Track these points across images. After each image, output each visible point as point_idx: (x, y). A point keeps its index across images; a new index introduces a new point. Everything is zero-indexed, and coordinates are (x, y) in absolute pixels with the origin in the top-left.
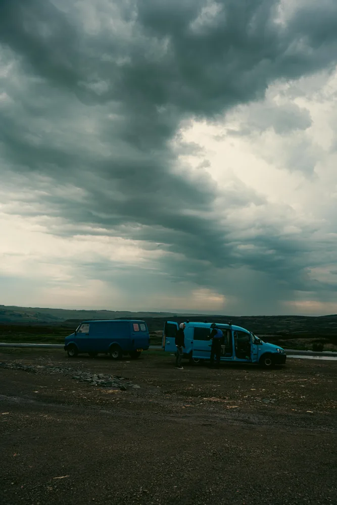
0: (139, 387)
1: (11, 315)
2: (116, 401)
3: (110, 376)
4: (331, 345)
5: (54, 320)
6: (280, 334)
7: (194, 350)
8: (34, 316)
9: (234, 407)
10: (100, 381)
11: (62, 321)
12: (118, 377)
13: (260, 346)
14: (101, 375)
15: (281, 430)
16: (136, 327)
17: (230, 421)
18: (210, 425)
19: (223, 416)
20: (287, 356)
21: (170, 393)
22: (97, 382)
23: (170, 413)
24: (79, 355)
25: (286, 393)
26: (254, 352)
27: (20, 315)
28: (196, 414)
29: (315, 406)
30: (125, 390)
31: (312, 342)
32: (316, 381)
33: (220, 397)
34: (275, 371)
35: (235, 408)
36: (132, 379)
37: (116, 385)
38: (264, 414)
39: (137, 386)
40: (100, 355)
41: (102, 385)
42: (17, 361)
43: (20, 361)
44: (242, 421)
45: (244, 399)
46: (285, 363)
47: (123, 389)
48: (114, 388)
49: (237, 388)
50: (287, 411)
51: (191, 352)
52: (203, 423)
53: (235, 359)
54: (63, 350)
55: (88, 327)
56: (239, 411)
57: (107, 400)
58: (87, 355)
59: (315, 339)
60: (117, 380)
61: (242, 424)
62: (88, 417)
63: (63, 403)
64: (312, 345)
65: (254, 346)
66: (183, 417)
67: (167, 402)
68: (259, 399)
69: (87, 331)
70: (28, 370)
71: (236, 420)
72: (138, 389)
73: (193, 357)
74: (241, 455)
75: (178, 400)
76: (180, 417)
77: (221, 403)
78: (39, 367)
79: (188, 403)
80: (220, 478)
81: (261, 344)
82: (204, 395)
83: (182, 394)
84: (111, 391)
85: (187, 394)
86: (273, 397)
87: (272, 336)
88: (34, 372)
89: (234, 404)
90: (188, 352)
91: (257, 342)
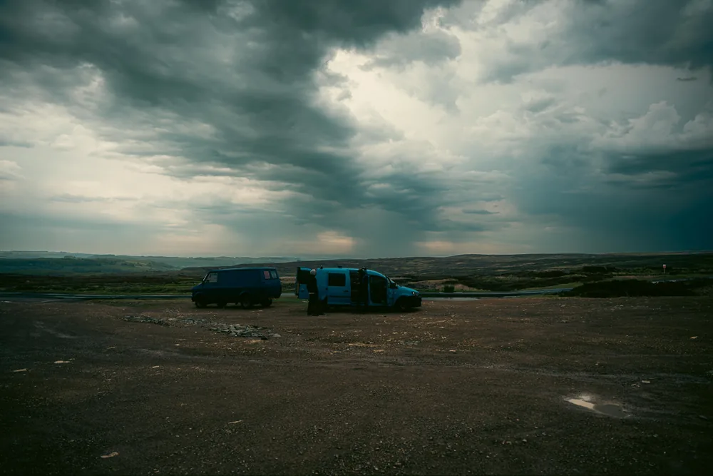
0: (279, 336)
1: (122, 265)
2: (262, 351)
3: (247, 327)
4: (460, 285)
5: (169, 269)
6: (409, 276)
7: (331, 296)
8: (147, 265)
9: (380, 351)
10: (238, 331)
11: (179, 270)
12: (256, 327)
13: (395, 290)
14: (238, 325)
15: (430, 370)
16: (267, 274)
17: (379, 364)
18: (361, 369)
19: (372, 360)
20: (423, 299)
21: (313, 340)
22: (236, 333)
23: (319, 359)
24: (208, 305)
25: (427, 335)
26: (390, 296)
27: (132, 265)
28: (345, 360)
29: (456, 345)
30: (265, 339)
31: (443, 283)
32: (453, 322)
33: (364, 342)
34: (411, 314)
35: (382, 352)
36: (270, 329)
37: (256, 335)
38: (410, 355)
39: (277, 335)
40: (229, 304)
41: (242, 335)
42: (144, 314)
43: (148, 314)
44: (390, 363)
45: (387, 343)
46: (420, 305)
47: (264, 339)
48: (255, 338)
49: (379, 333)
50: (431, 351)
51: (326, 298)
52: (354, 367)
53: (371, 303)
54: (190, 301)
55: (216, 277)
56: (386, 355)
57: (253, 350)
58: (215, 305)
59: (445, 280)
60: (255, 330)
61: (392, 367)
62: (240, 367)
63: (209, 354)
64: (443, 286)
65: (391, 290)
66: (334, 363)
67: (314, 350)
68: (402, 342)
69: (215, 281)
70: (160, 323)
71: (385, 363)
72: (280, 338)
73: (328, 303)
74: (399, 393)
75: (324, 346)
76: (331, 363)
77: (367, 348)
78: (171, 319)
79: (334, 349)
80: (386, 414)
81: (397, 288)
82: (347, 341)
83: (325, 340)
84: (254, 341)
85: (330, 341)
86: (415, 340)
87: (401, 278)
88: (167, 325)
89: (380, 348)
90: (323, 298)
91: (393, 286)
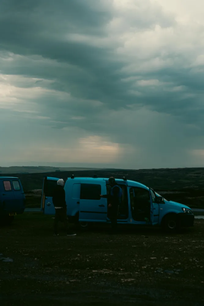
0: (11, 260)
6: (187, 190)
7: (81, 212)
9: (129, 280)
13: (161, 205)
16: (7, 185)
17: (125, 297)
19: (117, 292)
21: (51, 266)
23: (50, 290)
25: (194, 261)
26: (155, 212)
28: (83, 291)
35: (132, 282)
36: (2, 251)
45: (142, 270)
46: (192, 225)
49: (134, 257)
50: (195, 283)
51: (77, 214)
52: (91, 301)
53: (131, 221)
56: (136, 285)
61: (140, 301)
65: (155, 205)
66: (67, 295)
67: (47, 278)
68: (160, 270)
71: (132, 296)
73: (80, 220)
75: (61, 274)
76: (63, 296)
77: (114, 275)
79: (73, 277)
81: (164, 202)
83: (65, 266)
85: (72, 266)
86: (177, 267)
87: (177, 192)
89: (130, 276)
90: (73, 214)
91: (158, 201)
